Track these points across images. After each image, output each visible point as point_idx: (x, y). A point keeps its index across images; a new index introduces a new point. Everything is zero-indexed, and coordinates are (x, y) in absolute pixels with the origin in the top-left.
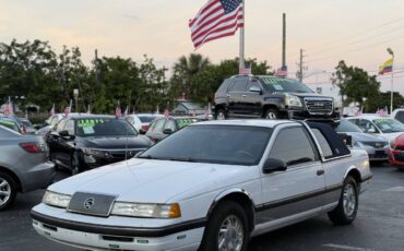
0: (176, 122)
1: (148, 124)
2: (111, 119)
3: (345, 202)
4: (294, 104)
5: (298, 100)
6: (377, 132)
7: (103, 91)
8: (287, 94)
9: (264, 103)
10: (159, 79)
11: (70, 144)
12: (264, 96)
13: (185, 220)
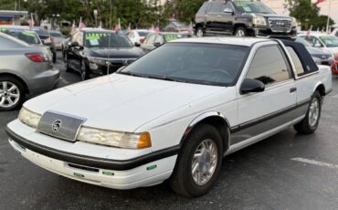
0: (164, 37)
1: (143, 38)
2: (112, 34)
3: (310, 114)
4: (260, 24)
5: (264, 20)
6: (322, 46)
7: (115, 12)
8: (253, 15)
9: (235, 22)
10: (155, 4)
11: (81, 53)
12: (235, 16)
13: (154, 150)
